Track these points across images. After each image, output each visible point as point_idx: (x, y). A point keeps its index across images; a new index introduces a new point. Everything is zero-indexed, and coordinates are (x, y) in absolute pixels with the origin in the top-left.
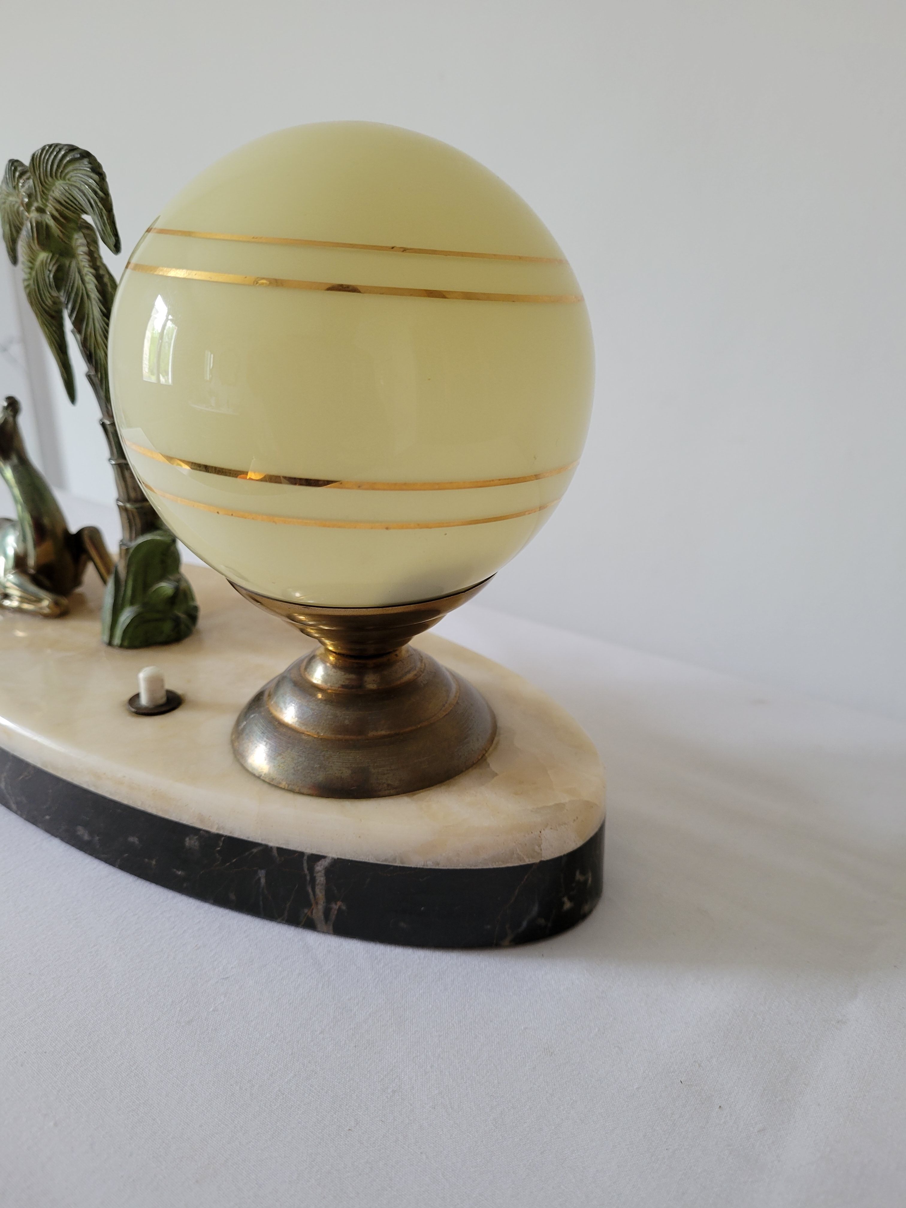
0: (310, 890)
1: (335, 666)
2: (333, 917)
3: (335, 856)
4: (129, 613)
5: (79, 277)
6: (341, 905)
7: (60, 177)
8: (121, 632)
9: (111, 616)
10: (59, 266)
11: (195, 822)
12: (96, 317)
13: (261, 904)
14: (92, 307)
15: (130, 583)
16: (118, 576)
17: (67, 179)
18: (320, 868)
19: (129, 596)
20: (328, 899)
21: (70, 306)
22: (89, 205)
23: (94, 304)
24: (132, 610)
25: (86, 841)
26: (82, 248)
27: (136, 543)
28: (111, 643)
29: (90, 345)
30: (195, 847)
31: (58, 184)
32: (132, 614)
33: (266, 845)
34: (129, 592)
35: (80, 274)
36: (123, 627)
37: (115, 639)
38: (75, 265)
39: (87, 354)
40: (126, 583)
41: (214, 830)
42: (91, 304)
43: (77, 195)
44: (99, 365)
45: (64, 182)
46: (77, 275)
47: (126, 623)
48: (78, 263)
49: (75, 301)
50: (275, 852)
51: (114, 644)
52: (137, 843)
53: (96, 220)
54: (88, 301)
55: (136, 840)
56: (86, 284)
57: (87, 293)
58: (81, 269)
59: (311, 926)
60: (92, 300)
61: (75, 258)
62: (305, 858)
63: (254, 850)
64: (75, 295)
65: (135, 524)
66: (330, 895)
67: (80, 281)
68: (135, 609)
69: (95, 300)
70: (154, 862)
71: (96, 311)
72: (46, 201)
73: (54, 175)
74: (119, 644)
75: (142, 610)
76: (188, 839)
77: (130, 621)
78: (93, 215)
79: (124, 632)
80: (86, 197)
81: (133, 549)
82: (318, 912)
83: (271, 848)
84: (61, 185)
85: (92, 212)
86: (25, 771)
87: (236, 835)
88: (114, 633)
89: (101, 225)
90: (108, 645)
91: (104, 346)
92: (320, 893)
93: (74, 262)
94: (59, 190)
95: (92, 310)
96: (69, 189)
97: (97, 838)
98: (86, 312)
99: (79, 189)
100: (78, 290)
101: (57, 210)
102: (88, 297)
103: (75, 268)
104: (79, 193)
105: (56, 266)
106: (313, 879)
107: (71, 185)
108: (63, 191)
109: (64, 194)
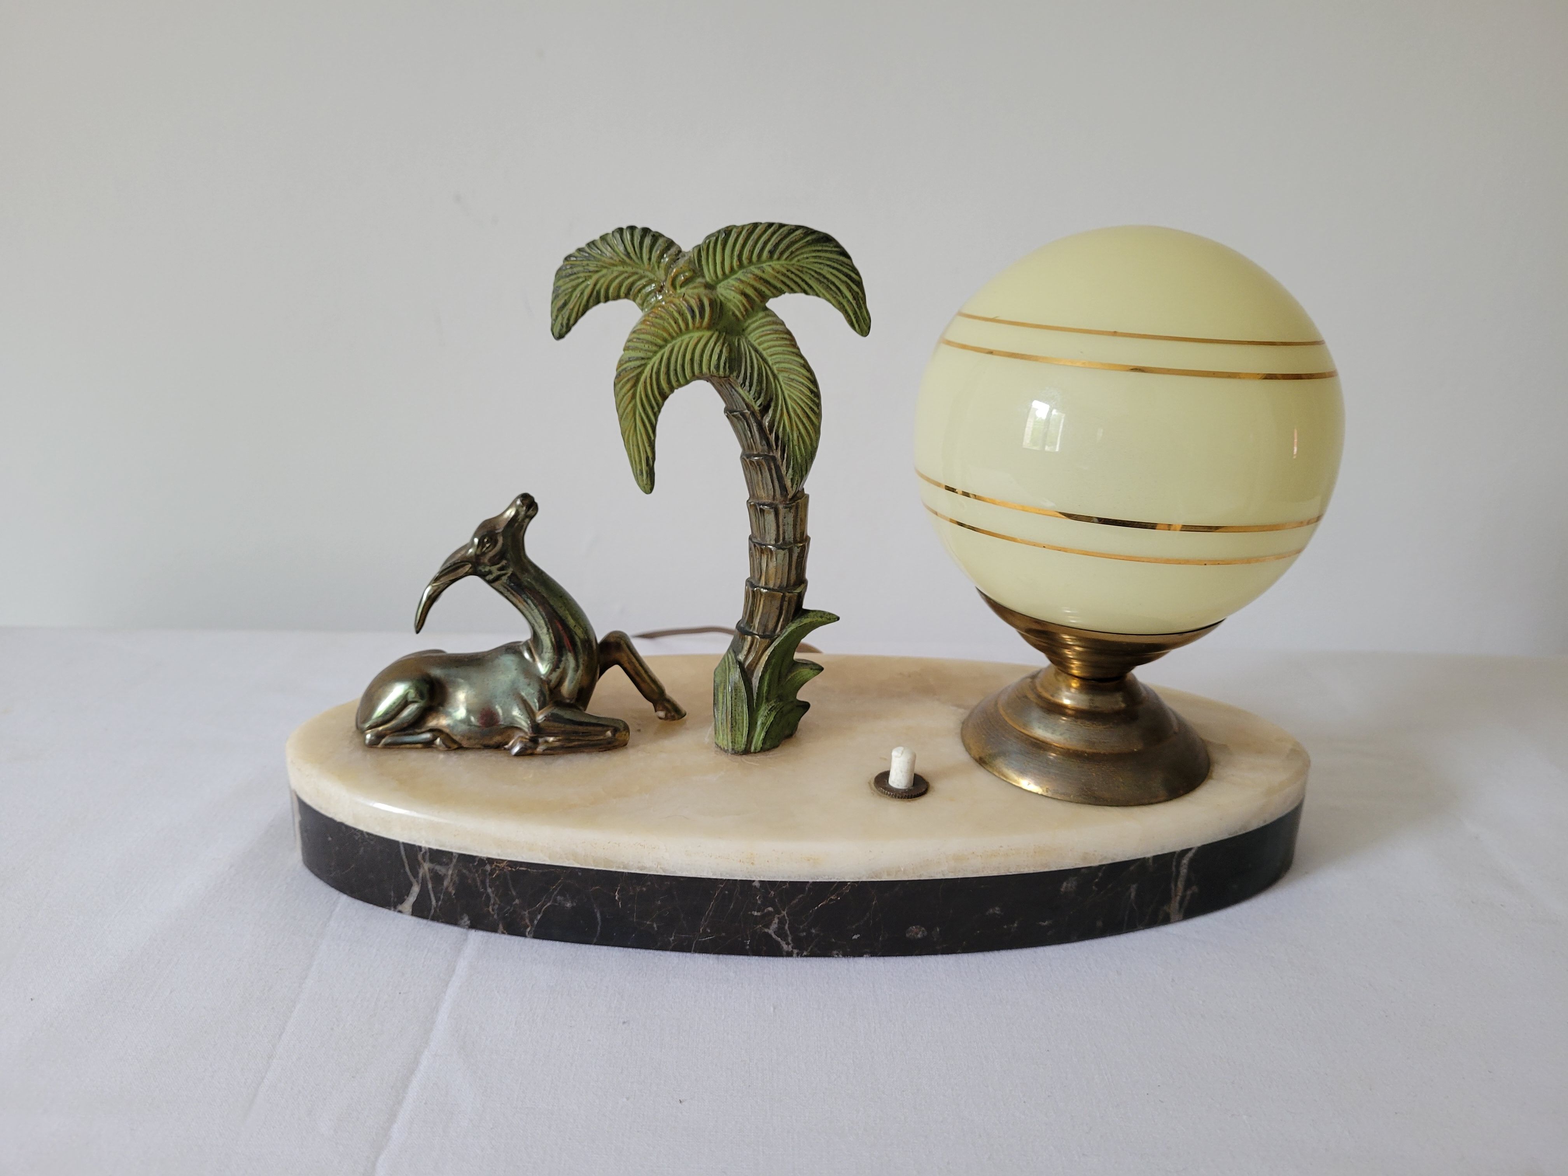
0: (1173, 886)
2: (1186, 903)
3: (1199, 845)
4: (767, 711)
5: (758, 356)
6: (1195, 889)
7: (786, 259)
8: (762, 735)
9: (748, 720)
10: (729, 345)
11: (1078, 863)
12: (789, 396)
13: (1126, 918)
14: (781, 387)
15: (767, 677)
16: (746, 674)
17: (794, 261)
18: (1185, 861)
19: (764, 692)
20: (1185, 889)
21: (754, 388)
22: (833, 288)
23: (785, 383)
24: (769, 707)
25: (919, 939)
26: (774, 327)
27: (786, 631)
28: (746, 752)
29: (778, 427)
30: (1071, 887)
31: (775, 264)
32: (772, 711)
33: (1144, 858)
34: (765, 689)
35: (758, 353)
36: (765, 728)
37: (755, 744)
38: (745, 344)
39: (772, 437)
40: (762, 678)
41: (1096, 864)
42: (780, 384)
43: (811, 277)
44: (787, 447)
45: (789, 263)
46: (753, 353)
47: (768, 722)
48: (749, 341)
49: (760, 382)
50: (1151, 861)
51: (752, 751)
52: (998, 912)
53: (845, 304)
54: (774, 381)
55: (997, 910)
56: (770, 363)
57: (772, 372)
58: (760, 348)
59: (1166, 920)
60: (781, 379)
61: (742, 336)
62: (1176, 855)
63: (1132, 868)
64: (758, 375)
65: (787, 612)
66: (1188, 885)
67: (761, 360)
68: (773, 705)
69: (793, 380)
70: (1016, 925)
71: (789, 391)
72: (725, 276)
73: (776, 256)
74: (759, 749)
75: (781, 703)
76: (1065, 884)
77: (773, 719)
78: (841, 299)
79: (767, 732)
80: (828, 279)
81: (783, 638)
82: (1175, 904)
83: (1148, 859)
84: (782, 266)
85: (838, 296)
86: (832, 895)
87: (1118, 860)
88: (752, 738)
89: (855, 309)
90: (743, 754)
91: (801, 427)
92: (1180, 885)
93: (744, 340)
94: (773, 269)
95: (782, 390)
96: (799, 270)
97: (938, 930)
98: (774, 392)
99: (816, 272)
100: (760, 369)
101: (756, 289)
102: (775, 376)
103: (748, 347)
104: (816, 275)
105: (726, 345)
106: (1178, 872)
107: (803, 267)
108: (785, 271)
109: (784, 275)
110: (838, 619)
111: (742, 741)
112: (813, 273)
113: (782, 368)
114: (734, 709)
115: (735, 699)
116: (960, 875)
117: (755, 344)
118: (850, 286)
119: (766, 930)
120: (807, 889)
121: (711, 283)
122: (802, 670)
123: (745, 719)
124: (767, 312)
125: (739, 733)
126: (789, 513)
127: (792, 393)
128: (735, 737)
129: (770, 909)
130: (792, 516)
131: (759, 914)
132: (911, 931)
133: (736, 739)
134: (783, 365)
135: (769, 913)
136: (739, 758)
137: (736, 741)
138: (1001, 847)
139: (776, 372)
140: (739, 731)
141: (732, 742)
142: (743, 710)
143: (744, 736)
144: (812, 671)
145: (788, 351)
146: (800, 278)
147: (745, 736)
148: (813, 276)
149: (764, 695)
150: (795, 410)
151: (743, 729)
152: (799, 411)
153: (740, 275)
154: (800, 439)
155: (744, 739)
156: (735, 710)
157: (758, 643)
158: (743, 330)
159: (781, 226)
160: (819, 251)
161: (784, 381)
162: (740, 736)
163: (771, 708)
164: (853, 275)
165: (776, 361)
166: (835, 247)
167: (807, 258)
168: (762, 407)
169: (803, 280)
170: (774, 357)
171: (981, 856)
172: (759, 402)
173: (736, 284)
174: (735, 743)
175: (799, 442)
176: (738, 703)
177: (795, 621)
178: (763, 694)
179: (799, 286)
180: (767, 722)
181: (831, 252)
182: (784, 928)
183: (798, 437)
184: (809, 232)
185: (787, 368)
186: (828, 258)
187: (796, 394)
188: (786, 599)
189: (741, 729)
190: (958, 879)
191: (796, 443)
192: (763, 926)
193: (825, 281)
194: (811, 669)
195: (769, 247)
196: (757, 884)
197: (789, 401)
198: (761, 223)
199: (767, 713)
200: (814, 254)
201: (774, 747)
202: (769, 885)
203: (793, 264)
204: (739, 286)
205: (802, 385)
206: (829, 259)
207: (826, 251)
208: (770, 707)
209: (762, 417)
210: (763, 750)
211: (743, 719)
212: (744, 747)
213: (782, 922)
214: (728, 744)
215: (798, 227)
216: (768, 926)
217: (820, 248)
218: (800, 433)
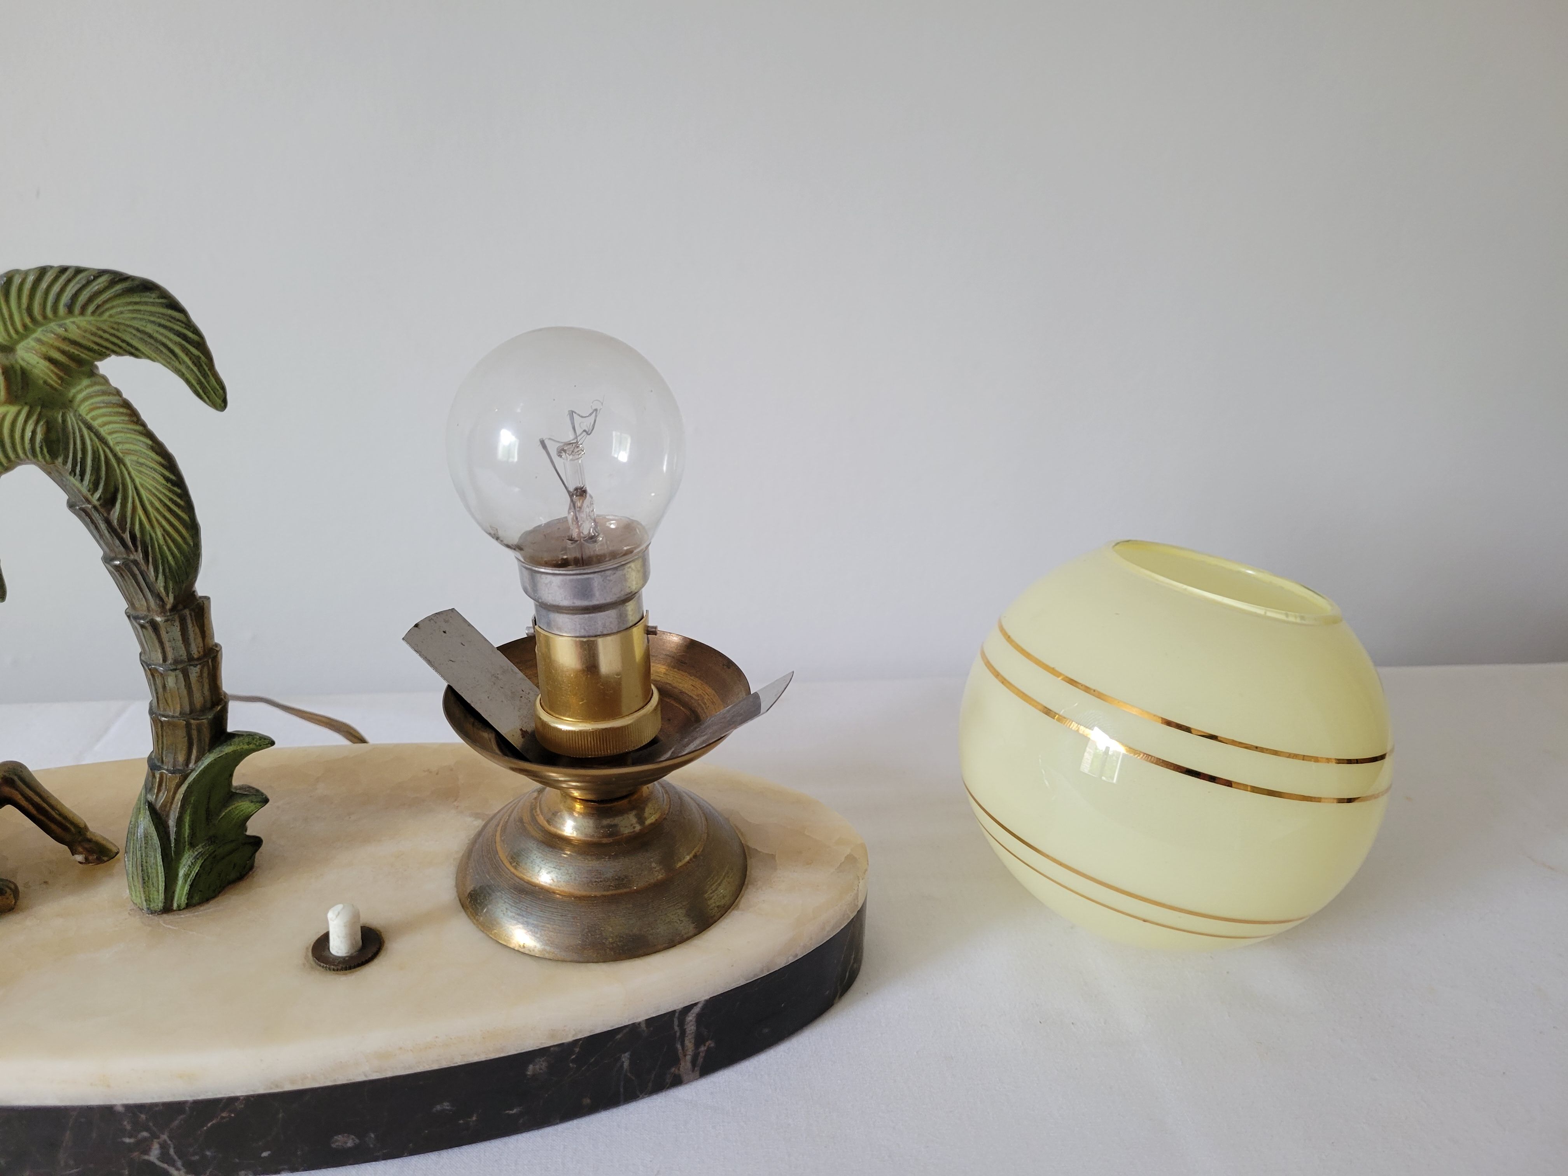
0: (679, 1046)
1: (585, 815)
2: (700, 1060)
3: (707, 997)
4: (191, 859)
5: (92, 435)
6: (710, 1043)
7: (93, 313)
8: (186, 888)
9: (163, 873)
10: (47, 423)
11: (544, 1042)
12: (142, 485)
13: (622, 1090)
14: (129, 474)
15: (187, 819)
16: (158, 817)
17: (106, 315)
18: (691, 1017)
19: (186, 836)
20: (697, 1045)
21: (87, 477)
22: (164, 350)
23: (134, 469)
24: (194, 853)
25: (350, 1148)
26: (106, 398)
27: (202, 764)
28: (167, 909)
29: (133, 524)
30: (540, 1069)
31: (80, 321)
32: (198, 859)
33: (633, 1024)
34: (187, 831)
35: (92, 431)
36: (189, 880)
37: (178, 900)
38: (74, 419)
39: (127, 536)
40: (180, 821)
41: (570, 1039)
42: (127, 470)
43: (132, 336)
44: (150, 548)
45: (98, 319)
46: (85, 431)
47: (193, 872)
48: (80, 415)
49: (96, 469)
50: (643, 1026)
51: (175, 909)
52: (449, 1108)
53: (184, 370)
54: (119, 466)
55: (446, 1106)
56: (111, 444)
57: (115, 455)
58: (95, 424)
59: (677, 1081)
60: (128, 464)
61: (70, 409)
62: (677, 1015)
63: (619, 1037)
64: (93, 460)
65: (199, 740)
66: (699, 1040)
67: (97, 440)
68: (200, 850)
69: (142, 464)
70: (474, 1118)
71: (141, 478)
72: (23, 337)
73: (77, 310)
74: (183, 905)
75: (212, 847)
76: (531, 1067)
77: (198, 868)
78: (177, 364)
79: (191, 886)
80: (156, 340)
81: (198, 772)
82: (686, 1064)
83: (639, 1023)
84: (89, 322)
85: (173, 360)
86: (222, 1111)
87: (598, 1031)
88: (174, 892)
89: (198, 377)
90: (162, 913)
91: (164, 523)
92: (689, 1044)
93: (72, 415)
94: (79, 327)
95: (131, 477)
96: (113, 328)
97: (373, 1136)
98: (120, 481)
99: (138, 330)
100: (95, 453)
101: (63, 352)
102: (120, 461)
103: (77, 423)
104: (138, 334)
105: (42, 423)
106: (683, 1032)
107: (119, 324)
108: (94, 330)
109: (94, 334)
110: (272, 743)
111: (159, 899)
112: (134, 332)
113: (126, 449)
114: (144, 861)
115: (146, 848)
116: (389, 1074)
117: (88, 418)
118: (187, 348)
119: (146, 1157)
120: (187, 1108)
121: (6, 344)
122: (240, 804)
123: (159, 872)
124: (93, 379)
125: (154, 889)
126: (172, 627)
127: (145, 481)
128: (149, 894)
129: (145, 1134)
130: (179, 630)
131: (132, 1140)
132: (337, 1141)
133: (151, 896)
134: (127, 446)
135: (145, 1139)
136: (156, 919)
137: (151, 900)
138: (437, 1037)
139: (120, 455)
140: (153, 887)
141: (146, 900)
142: (157, 861)
143: (160, 891)
144: (252, 804)
145: (128, 429)
146: (118, 338)
147: (162, 893)
148: (134, 335)
149: (187, 839)
150: (152, 504)
151: (158, 884)
152: (157, 504)
153: (38, 333)
154: (167, 538)
155: (160, 896)
156: (146, 862)
157: (168, 780)
158: (71, 401)
159: (79, 271)
160: (136, 303)
161: (132, 466)
162: (156, 893)
163: (197, 855)
164: (190, 334)
165: (117, 441)
166: (158, 298)
167: (122, 313)
168: (102, 501)
169: (123, 341)
170: (115, 436)
171: (411, 1050)
172: (97, 495)
173: (37, 346)
174: (150, 901)
175: (166, 542)
176: (149, 852)
177: (214, 751)
178: (185, 838)
179: (120, 347)
180: (191, 872)
181: (153, 304)
182: (169, 1154)
183: (163, 536)
184: (117, 278)
185: (133, 450)
186: (151, 312)
187: (149, 483)
188: (194, 727)
189: (155, 884)
190: (386, 1079)
191: (162, 542)
192: (142, 1153)
193: (152, 341)
194: (252, 802)
195: (65, 298)
196: (121, 1109)
197: (143, 492)
198: (51, 267)
199: (191, 862)
200: (130, 308)
201: (206, 900)
202: (134, 1110)
203: (105, 321)
204: (40, 349)
205: (153, 472)
206: (152, 314)
207: (146, 303)
208: (196, 853)
209: (109, 514)
210: (191, 904)
211: (157, 873)
212: (162, 905)
213: (164, 1147)
214: (142, 902)
215: (102, 273)
216: (147, 1151)
217: (138, 300)
218: (164, 530)
